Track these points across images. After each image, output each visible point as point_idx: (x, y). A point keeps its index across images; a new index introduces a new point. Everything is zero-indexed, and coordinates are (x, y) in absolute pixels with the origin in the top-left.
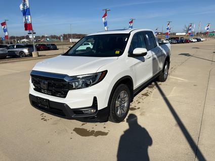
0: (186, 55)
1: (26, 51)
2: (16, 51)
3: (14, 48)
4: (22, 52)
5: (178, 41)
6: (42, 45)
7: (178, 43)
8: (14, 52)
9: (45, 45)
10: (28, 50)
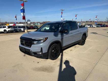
0: (94, 33)
1: (22, 29)
2: (18, 29)
3: (17, 28)
4: (20, 30)
5: (101, 26)
6: (32, 27)
7: (102, 27)
8: (16, 29)
9: (33, 27)
10: (23, 29)
